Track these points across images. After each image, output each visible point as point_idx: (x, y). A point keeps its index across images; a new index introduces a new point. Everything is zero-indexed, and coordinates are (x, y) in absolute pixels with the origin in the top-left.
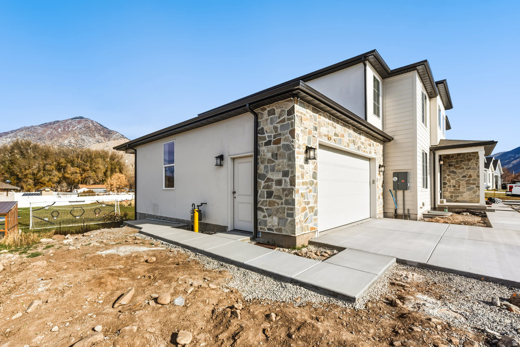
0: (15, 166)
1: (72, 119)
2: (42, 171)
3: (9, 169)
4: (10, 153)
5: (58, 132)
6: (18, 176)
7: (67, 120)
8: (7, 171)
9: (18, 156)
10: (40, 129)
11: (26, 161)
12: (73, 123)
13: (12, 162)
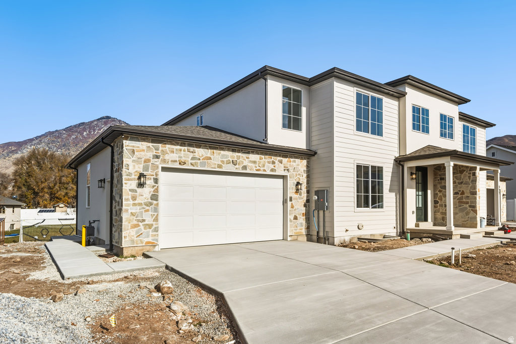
0: (32, 179)
1: (98, 120)
2: (58, 185)
3: (26, 182)
4: (28, 164)
5: (83, 136)
6: (34, 189)
7: (92, 122)
8: (24, 185)
9: (35, 168)
10: (64, 134)
11: (42, 172)
12: (99, 124)
13: (29, 175)
